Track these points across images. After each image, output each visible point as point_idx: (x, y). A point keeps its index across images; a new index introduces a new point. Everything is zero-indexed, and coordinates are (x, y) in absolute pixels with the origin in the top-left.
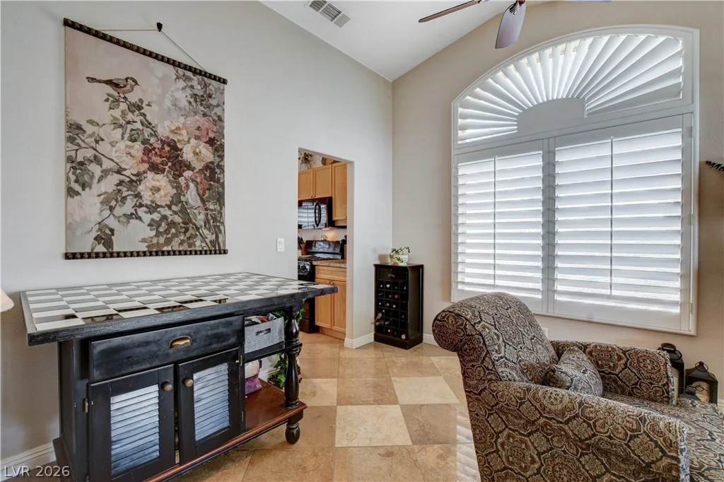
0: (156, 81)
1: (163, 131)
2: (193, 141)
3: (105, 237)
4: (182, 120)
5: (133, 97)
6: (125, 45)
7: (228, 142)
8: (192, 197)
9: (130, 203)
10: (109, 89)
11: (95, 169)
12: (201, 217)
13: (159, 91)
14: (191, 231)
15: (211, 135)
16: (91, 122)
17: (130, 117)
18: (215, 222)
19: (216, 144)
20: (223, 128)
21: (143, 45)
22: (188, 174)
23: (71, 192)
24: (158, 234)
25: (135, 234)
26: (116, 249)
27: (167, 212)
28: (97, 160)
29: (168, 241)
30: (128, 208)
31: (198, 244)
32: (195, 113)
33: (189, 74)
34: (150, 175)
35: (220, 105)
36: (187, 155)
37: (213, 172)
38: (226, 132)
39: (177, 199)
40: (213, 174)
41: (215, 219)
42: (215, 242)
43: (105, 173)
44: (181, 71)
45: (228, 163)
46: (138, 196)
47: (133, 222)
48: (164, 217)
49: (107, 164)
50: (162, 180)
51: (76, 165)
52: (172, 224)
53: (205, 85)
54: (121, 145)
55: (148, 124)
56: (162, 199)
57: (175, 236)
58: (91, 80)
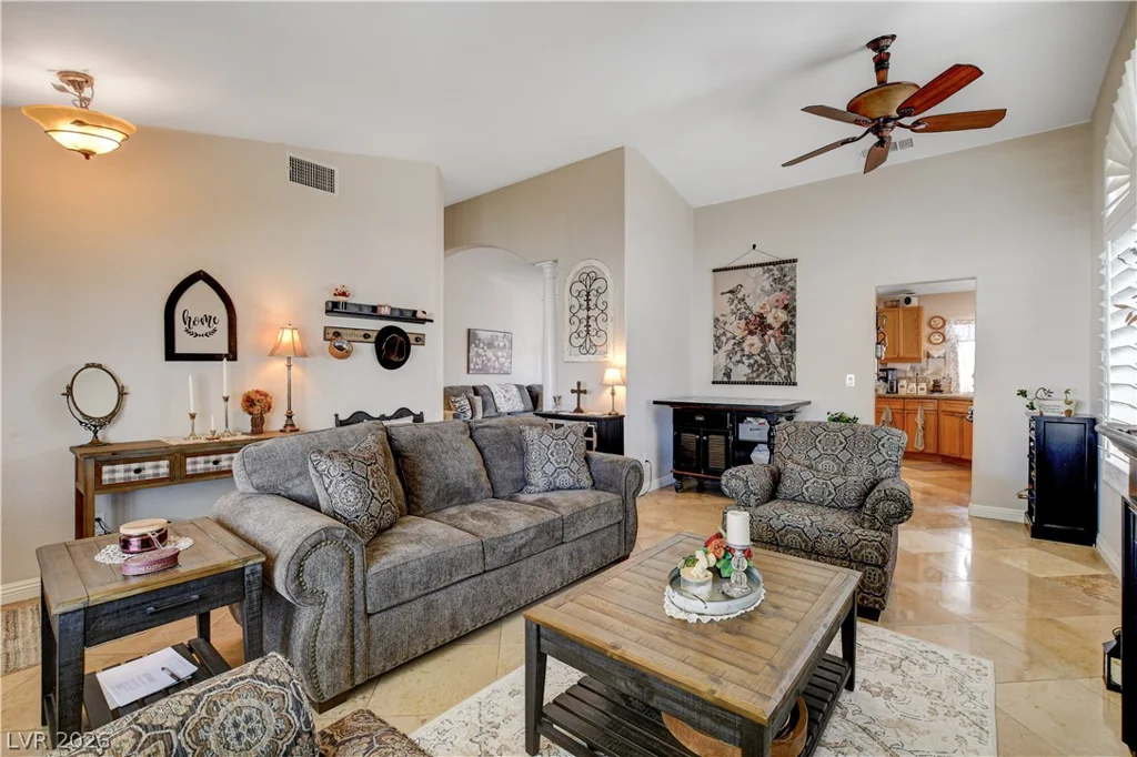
0: (752, 280)
1: (756, 310)
2: (774, 310)
3: (728, 374)
4: (767, 299)
5: (740, 296)
6: (736, 268)
7: (799, 304)
8: (772, 347)
9: (739, 354)
10: (730, 295)
11: (724, 339)
12: (778, 360)
13: (754, 286)
14: (772, 370)
15: (786, 302)
16: (722, 315)
17: (739, 306)
18: (789, 363)
19: (790, 309)
20: (795, 294)
21: (745, 264)
22: (770, 332)
23: (715, 352)
24: (753, 372)
25: (741, 372)
26: (732, 380)
27: (758, 358)
28: (724, 334)
29: (758, 376)
30: (738, 358)
31: (776, 378)
32: (775, 291)
33: (771, 267)
34: (749, 337)
35: (793, 279)
36: (770, 320)
37: (787, 327)
38: (798, 298)
39: (763, 350)
40: (787, 329)
41: (788, 361)
42: (788, 377)
43: (728, 340)
44: (766, 268)
45: (799, 320)
46: (743, 350)
47: (740, 365)
48: (756, 361)
49: (729, 335)
50: (755, 339)
51: (717, 338)
52: (760, 366)
53: (781, 271)
54: (735, 324)
55: (747, 308)
56: (755, 350)
57: (762, 372)
58: (723, 294)
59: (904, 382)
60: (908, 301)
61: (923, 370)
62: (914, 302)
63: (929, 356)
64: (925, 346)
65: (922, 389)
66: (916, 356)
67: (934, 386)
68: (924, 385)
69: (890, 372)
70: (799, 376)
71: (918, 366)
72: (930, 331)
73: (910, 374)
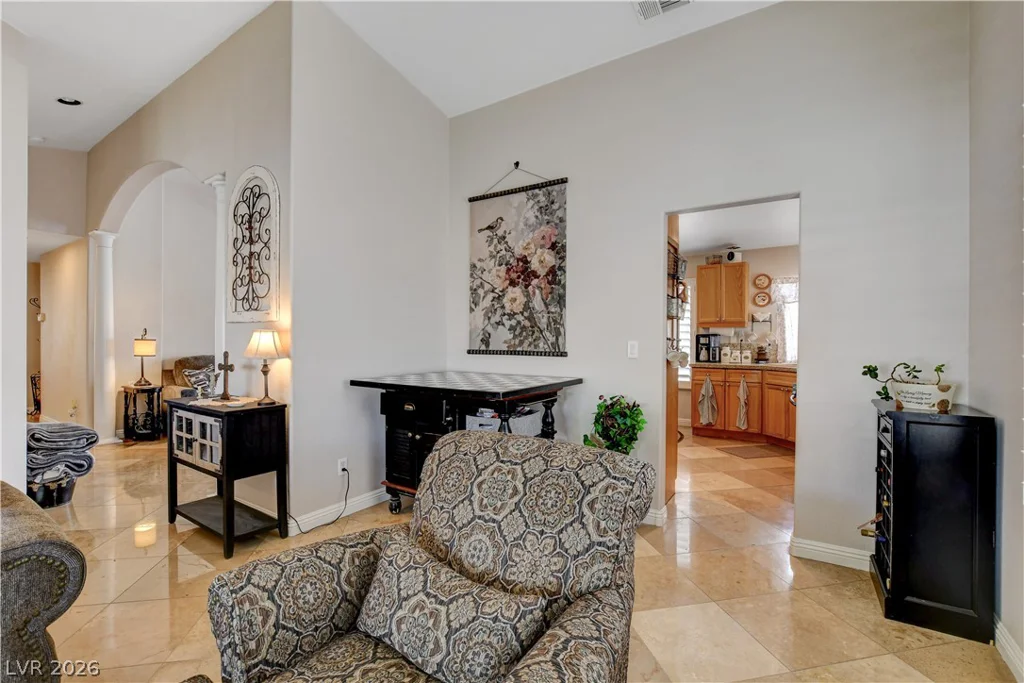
0: (513, 211)
1: (519, 251)
2: (539, 251)
3: (486, 341)
4: (531, 235)
5: (500, 232)
6: (495, 196)
7: (570, 242)
8: (537, 303)
9: (499, 312)
10: (488, 233)
11: (481, 292)
12: (545, 320)
13: (516, 218)
14: (537, 334)
15: (553, 240)
16: (480, 260)
17: (499, 247)
18: (557, 326)
19: (558, 248)
20: (565, 228)
21: (502, 189)
22: (535, 282)
23: (472, 310)
24: (515, 337)
25: (502, 337)
26: (491, 348)
27: (520, 318)
28: (482, 285)
29: (521, 343)
30: (496, 318)
31: (542, 347)
32: (541, 225)
33: (537, 191)
34: (510, 289)
35: (562, 207)
36: (535, 265)
38: (568, 232)
39: (527, 307)
40: (555, 275)
41: (555, 321)
42: (556, 344)
43: (486, 293)
44: (530, 193)
45: (569, 264)
46: (503, 307)
47: (500, 327)
48: (519, 323)
49: (487, 287)
50: (516, 292)
51: (474, 291)
52: (524, 328)
53: (548, 192)
54: (494, 271)
55: (509, 249)
56: (518, 307)
57: (526, 338)
58: (480, 231)
59: (726, 350)
60: (731, 256)
61: (747, 336)
62: (738, 258)
63: (753, 320)
64: (750, 308)
65: (746, 358)
66: (739, 319)
67: (759, 354)
68: (748, 353)
69: (712, 338)
70: (570, 343)
71: (742, 331)
72: (757, 291)
73: (734, 341)
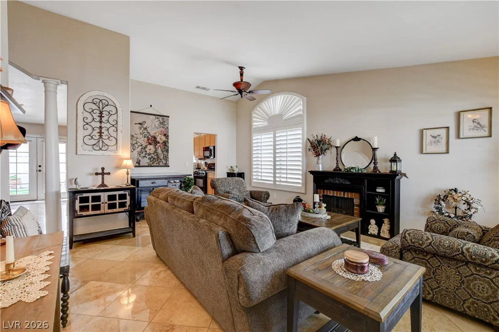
0: (150, 121)
1: (152, 134)
2: (160, 135)
3: (138, 162)
4: (157, 130)
5: (145, 126)
6: (141, 113)
7: (170, 134)
8: (159, 151)
9: (144, 153)
10: (139, 125)
11: (136, 145)
12: (162, 156)
13: (151, 123)
14: (159, 160)
15: (165, 133)
16: (135, 134)
17: (144, 131)
18: (166, 158)
19: (166, 136)
21: (145, 112)
22: (158, 145)
23: (132, 151)
24: (151, 161)
25: (145, 161)
26: (141, 165)
27: (153, 155)
28: (137, 143)
29: (153, 163)
30: (143, 155)
31: (161, 164)
32: (160, 127)
33: (159, 117)
34: (149, 146)
35: (168, 124)
36: (158, 139)
37: (165, 143)
38: (169, 131)
39: (155, 152)
40: (165, 144)
41: (166, 157)
42: (166, 163)
43: (139, 146)
44: (156, 117)
45: (169, 141)
46: (146, 151)
47: (145, 158)
48: (152, 157)
49: (139, 144)
50: (151, 147)
51: (132, 145)
52: (154, 158)
53: (163, 119)
54: (142, 139)
55: (148, 133)
56: (152, 152)
57: (155, 162)
58: (136, 124)
70: (170, 163)
